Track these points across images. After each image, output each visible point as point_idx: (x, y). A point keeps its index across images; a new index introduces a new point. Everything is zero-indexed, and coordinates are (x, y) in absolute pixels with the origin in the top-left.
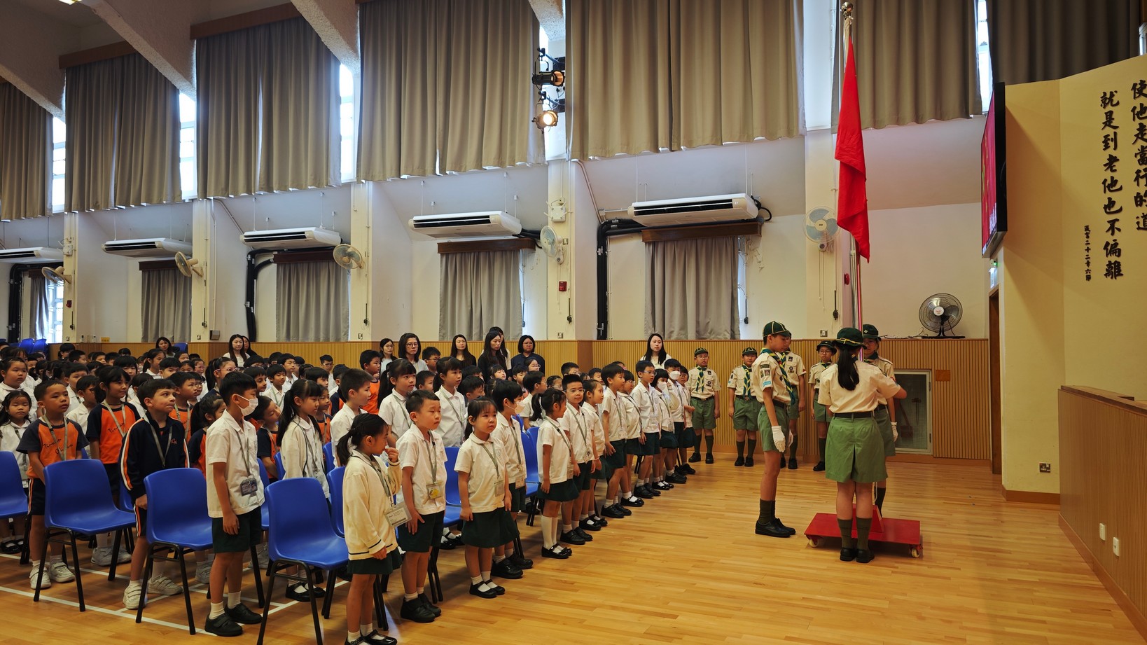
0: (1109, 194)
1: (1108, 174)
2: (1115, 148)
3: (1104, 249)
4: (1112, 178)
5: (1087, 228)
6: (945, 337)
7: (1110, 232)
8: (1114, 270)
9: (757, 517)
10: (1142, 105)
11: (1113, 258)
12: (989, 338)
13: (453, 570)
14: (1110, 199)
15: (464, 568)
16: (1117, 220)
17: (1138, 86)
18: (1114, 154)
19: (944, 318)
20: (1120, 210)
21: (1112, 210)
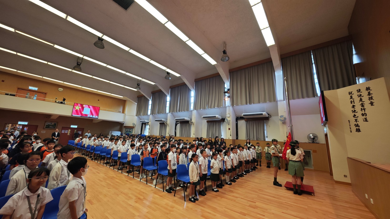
0: (354, 113)
1: (353, 109)
2: (354, 103)
3: (355, 125)
4: (354, 110)
5: (349, 121)
6: (314, 143)
7: (356, 122)
8: (358, 130)
9: (274, 181)
10: (360, 94)
11: (358, 128)
12: (326, 143)
13: (209, 185)
14: (354, 114)
15: (211, 185)
16: (357, 119)
17: (358, 90)
18: (354, 105)
19: (314, 139)
20: (358, 117)
21: (355, 117)
